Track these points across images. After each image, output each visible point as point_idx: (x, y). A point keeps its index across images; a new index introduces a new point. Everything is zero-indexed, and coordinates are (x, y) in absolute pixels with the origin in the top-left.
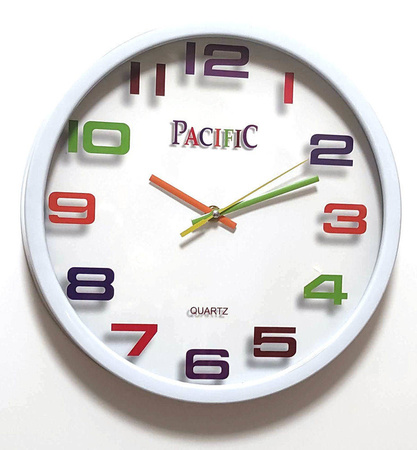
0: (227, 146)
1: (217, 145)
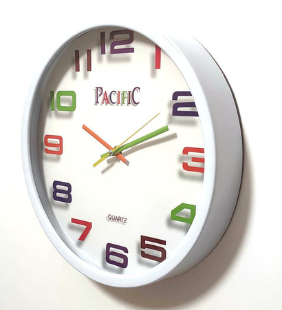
0: (123, 103)
1: (119, 103)
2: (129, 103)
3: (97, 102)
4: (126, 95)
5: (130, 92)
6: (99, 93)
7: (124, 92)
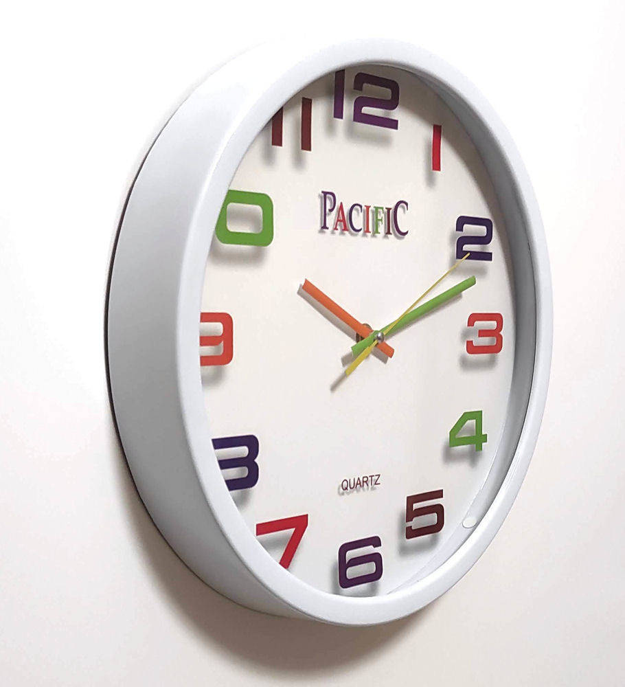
0: (377, 232)
1: (368, 231)
2: (388, 233)
3: (324, 227)
4: (382, 216)
5: (389, 210)
6: (328, 207)
7: (377, 208)
